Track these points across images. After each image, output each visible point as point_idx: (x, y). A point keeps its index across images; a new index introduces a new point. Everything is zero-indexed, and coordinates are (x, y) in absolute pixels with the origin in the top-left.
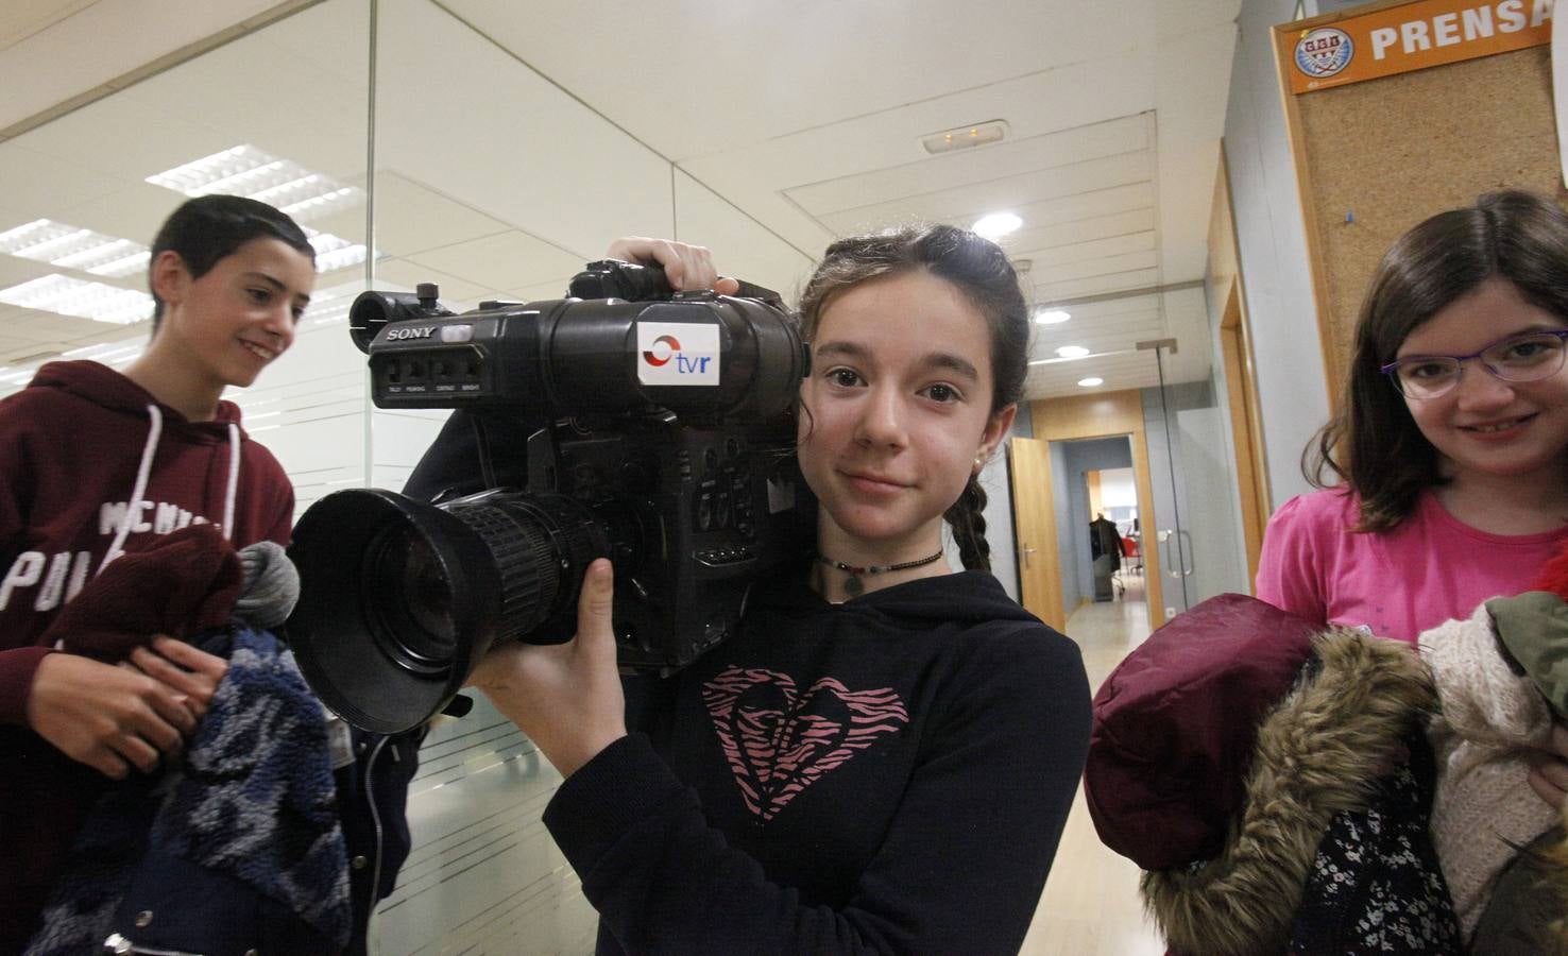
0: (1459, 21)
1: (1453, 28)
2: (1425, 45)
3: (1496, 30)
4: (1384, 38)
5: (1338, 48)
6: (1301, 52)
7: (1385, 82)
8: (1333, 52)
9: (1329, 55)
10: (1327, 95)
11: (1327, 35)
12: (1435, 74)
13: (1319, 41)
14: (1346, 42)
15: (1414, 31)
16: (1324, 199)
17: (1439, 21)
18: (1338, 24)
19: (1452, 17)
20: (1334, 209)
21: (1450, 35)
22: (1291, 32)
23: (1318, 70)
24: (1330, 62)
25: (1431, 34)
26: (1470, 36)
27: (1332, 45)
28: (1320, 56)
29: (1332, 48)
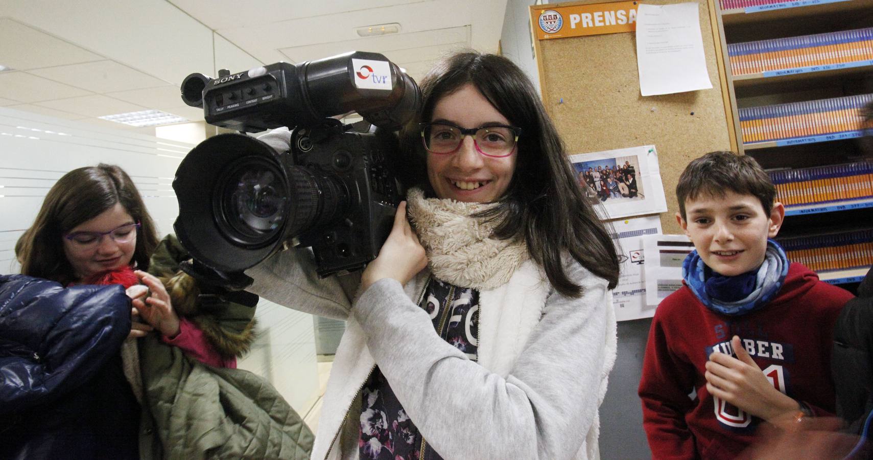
0: (603, 16)
1: (601, 19)
2: (591, 25)
3: (616, 22)
4: (575, 19)
5: (556, 21)
6: (541, 20)
7: (576, 39)
8: (555, 22)
9: (553, 23)
10: (552, 42)
11: (552, 13)
12: (594, 38)
13: (549, 16)
14: (560, 18)
15: (587, 17)
16: (551, 91)
17: (596, 14)
18: (556, 9)
19: (601, 13)
20: (555, 96)
21: (600, 21)
22: (536, 9)
23: (549, 30)
24: (553, 27)
25: (593, 20)
26: (608, 24)
27: (554, 19)
28: (549, 23)
29: (555, 20)
